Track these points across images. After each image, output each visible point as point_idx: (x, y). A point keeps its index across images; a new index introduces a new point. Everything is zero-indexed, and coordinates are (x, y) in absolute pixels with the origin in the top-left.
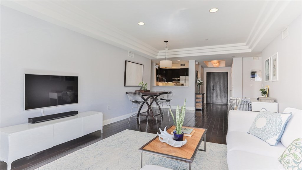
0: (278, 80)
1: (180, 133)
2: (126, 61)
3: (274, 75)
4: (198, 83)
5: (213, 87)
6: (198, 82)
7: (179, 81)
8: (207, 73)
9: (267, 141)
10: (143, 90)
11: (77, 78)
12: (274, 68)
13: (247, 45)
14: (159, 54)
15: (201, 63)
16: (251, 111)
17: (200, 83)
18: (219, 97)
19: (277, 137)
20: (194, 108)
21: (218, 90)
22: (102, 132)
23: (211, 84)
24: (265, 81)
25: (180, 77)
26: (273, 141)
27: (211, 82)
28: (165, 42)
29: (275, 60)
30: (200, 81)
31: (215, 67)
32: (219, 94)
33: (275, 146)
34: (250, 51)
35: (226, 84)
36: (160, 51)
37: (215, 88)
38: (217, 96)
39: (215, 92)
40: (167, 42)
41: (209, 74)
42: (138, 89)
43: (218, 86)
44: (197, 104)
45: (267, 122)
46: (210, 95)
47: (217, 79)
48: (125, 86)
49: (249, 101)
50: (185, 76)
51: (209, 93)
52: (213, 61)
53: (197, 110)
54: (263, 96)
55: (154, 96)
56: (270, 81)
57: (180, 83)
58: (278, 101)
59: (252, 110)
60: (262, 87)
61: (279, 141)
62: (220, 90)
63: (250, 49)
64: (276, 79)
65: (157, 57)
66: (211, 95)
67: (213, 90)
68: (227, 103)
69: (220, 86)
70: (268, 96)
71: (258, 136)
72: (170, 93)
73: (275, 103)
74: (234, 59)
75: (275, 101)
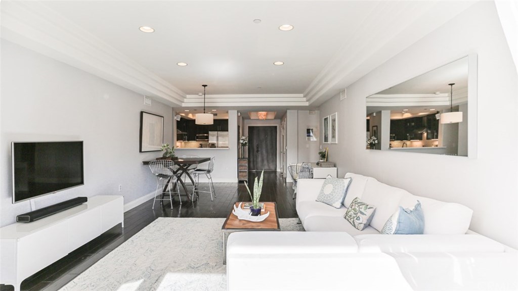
0: (337, 143)
1: (257, 208)
2: (142, 113)
3: (334, 137)
4: (242, 143)
5: (258, 148)
6: (241, 141)
7: (208, 138)
8: (249, 127)
9: (333, 205)
10: (169, 157)
11: (81, 143)
12: (334, 129)
13: (304, 97)
14: (185, 100)
15: (244, 114)
16: (312, 178)
17: (244, 143)
18: (265, 162)
19: (341, 201)
20: (237, 179)
21: (264, 152)
22: (123, 226)
23: (255, 143)
24: (324, 142)
25: (210, 132)
26: (338, 204)
27: (255, 141)
28: (203, 86)
29: (334, 121)
30: (244, 140)
31: (261, 119)
32: (265, 157)
33: (340, 208)
34: (307, 104)
35: (274, 144)
36: (188, 96)
37: (259, 149)
38: (263, 161)
39: (260, 155)
40: (206, 86)
41: (251, 129)
42: (161, 155)
43: (264, 146)
44: (240, 174)
45: (334, 187)
46: (253, 159)
47: (262, 137)
48: (141, 151)
49: (310, 167)
50: (216, 132)
51: (251, 156)
52: (260, 112)
53: (240, 182)
54: (322, 160)
55: (185, 166)
56: (329, 143)
57: (210, 142)
58: (337, 166)
59: (314, 177)
60: (320, 149)
61: (343, 204)
62: (267, 152)
63: (308, 103)
64: (335, 141)
65: (183, 104)
66: (255, 159)
67: (258, 151)
68: (276, 169)
69: (267, 146)
70: (327, 160)
71: (326, 202)
72: (209, 159)
73: (334, 168)
74: (288, 111)
75: (335, 166)
